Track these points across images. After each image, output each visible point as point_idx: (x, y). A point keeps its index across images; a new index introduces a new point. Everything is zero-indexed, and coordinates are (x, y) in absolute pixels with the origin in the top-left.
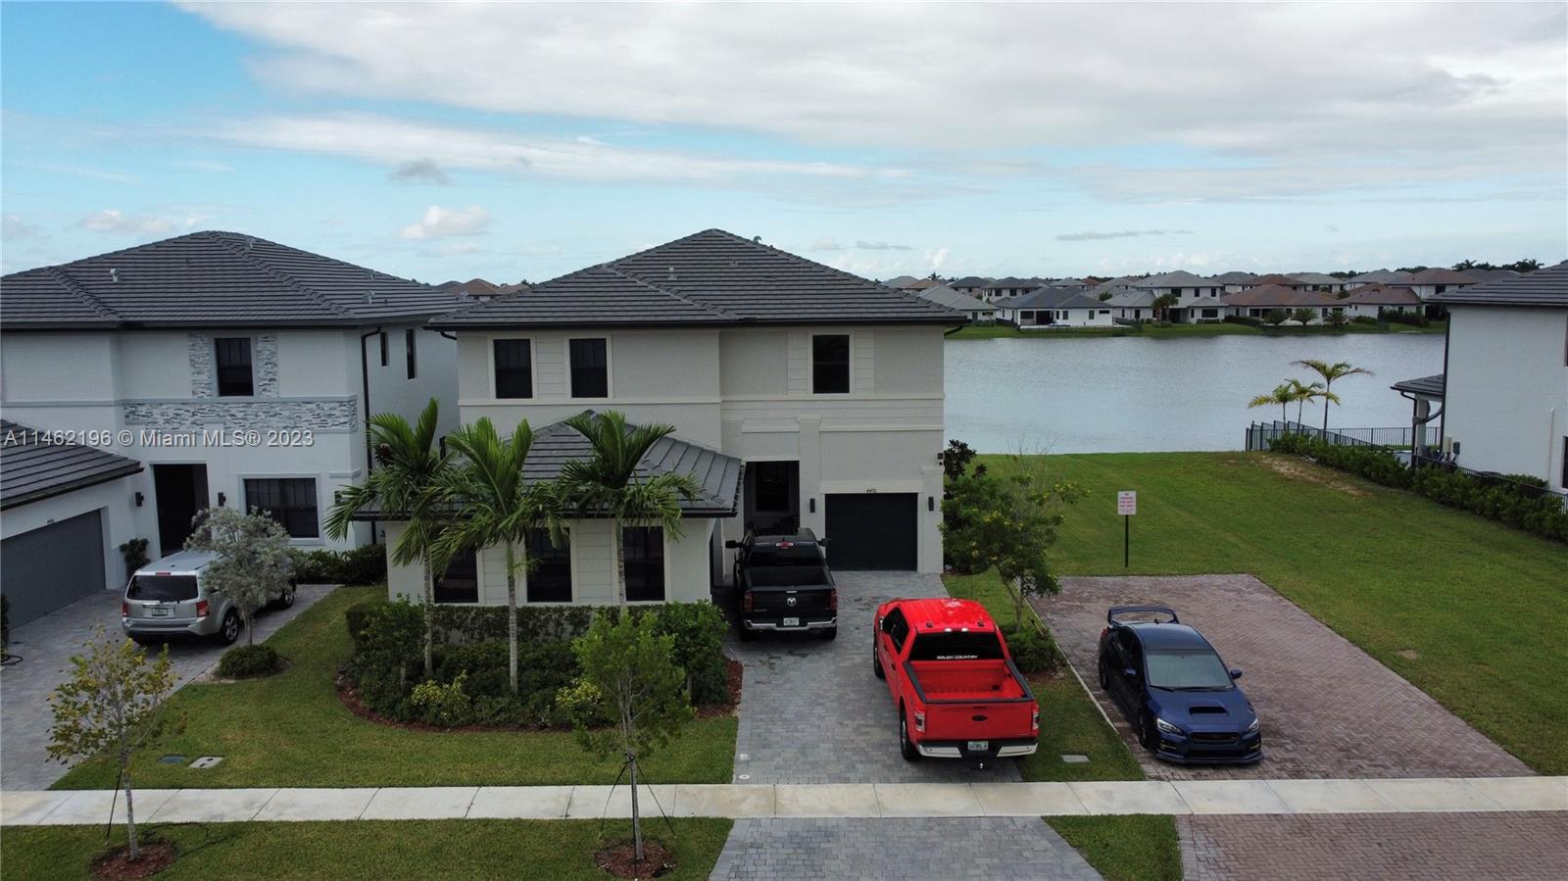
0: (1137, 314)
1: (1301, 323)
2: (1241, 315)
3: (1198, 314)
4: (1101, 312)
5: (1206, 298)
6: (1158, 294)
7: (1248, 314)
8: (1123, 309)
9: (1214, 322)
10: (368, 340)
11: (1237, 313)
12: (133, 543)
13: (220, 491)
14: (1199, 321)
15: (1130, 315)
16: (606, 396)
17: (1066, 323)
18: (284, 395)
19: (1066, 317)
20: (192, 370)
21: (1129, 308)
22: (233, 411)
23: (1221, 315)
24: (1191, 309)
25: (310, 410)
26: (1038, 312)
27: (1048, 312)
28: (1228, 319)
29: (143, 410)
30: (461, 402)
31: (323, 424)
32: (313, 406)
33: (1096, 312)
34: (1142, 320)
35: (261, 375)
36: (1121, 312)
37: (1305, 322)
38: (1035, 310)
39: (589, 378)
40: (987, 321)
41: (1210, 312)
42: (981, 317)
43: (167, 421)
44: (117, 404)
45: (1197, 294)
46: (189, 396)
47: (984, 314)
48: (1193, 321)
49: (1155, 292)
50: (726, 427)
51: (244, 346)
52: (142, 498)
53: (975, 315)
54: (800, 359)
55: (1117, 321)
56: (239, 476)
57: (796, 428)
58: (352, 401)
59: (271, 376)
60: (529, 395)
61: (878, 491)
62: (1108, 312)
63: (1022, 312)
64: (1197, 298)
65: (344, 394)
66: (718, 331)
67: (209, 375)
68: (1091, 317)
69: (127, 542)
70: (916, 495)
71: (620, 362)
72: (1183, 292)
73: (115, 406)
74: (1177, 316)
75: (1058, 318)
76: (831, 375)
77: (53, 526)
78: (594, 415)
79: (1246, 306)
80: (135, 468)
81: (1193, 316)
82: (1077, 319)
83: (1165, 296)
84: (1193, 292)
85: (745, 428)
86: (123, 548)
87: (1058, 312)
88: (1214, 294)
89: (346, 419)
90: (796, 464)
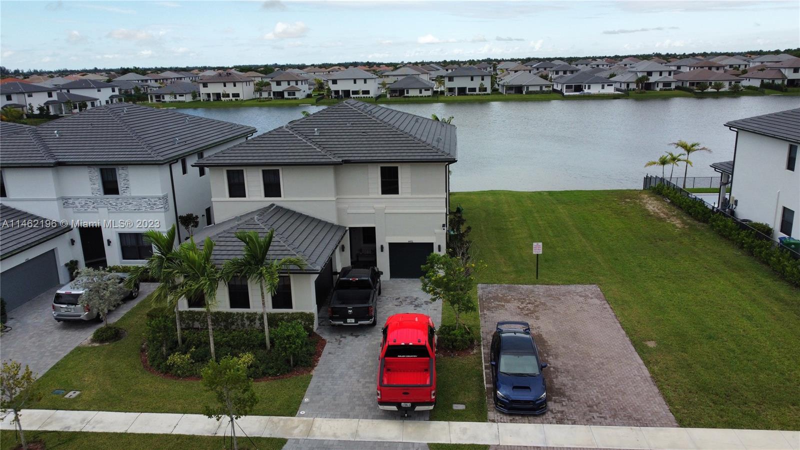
0: (628, 86)
1: (716, 90)
2: (684, 86)
3: (661, 86)
4: (608, 85)
5: (665, 77)
6: (640, 75)
7: (688, 85)
8: (621, 83)
9: (669, 90)
10: (172, 165)
11: (683, 85)
12: (72, 262)
13: (108, 239)
14: (661, 90)
15: (624, 87)
16: (280, 196)
17: (589, 91)
18: (133, 195)
19: (589, 88)
20: (91, 183)
21: (624, 82)
22: (111, 202)
23: (673, 86)
24: (657, 83)
25: (146, 202)
26: (575, 85)
27: (581, 85)
28: (677, 88)
29: (71, 201)
30: (213, 199)
31: (152, 208)
32: (147, 200)
33: (606, 85)
34: (630, 89)
35: (122, 185)
36: (619, 85)
37: (718, 89)
38: (574, 84)
39: (272, 188)
40: (547, 91)
41: (667, 84)
42: (544, 89)
43: (82, 206)
44: (58, 199)
45: (661, 75)
46: (90, 195)
47: (546, 87)
48: (658, 89)
49: (638, 74)
50: (339, 211)
51: (113, 172)
52: (74, 241)
53: (541, 88)
54: (374, 177)
55: (617, 90)
56: (116, 232)
57: (373, 211)
58: (165, 198)
59: (126, 186)
60: (244, 196)
61: (414, 242)
62: (612, 85)
63: (566, 86)
64: (661, 77)
65: (161, 194)
66: (333, 166)
67: (98, 185)
68: (603, 88)
69: (68, 262)
70: (432, 244)
71: (286, 180)
72: (653, 74)
73: (57, 200)
74: (649, 86)
75: (585, 88)
76: (390, 185)
77: (28, 262)
78: (275, 207)
79: (687, 81)
80: (69, 229)
81: (658, 87)
82: (595, 89)
83: (643, 76)
84: (659, 73)
85: (349, 211)
86: (66, 265)
87: (585, 85)
88: (670, 75)
89: (162, 206)
90: (374, 228)
